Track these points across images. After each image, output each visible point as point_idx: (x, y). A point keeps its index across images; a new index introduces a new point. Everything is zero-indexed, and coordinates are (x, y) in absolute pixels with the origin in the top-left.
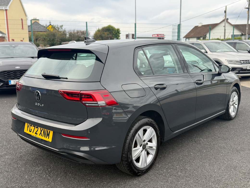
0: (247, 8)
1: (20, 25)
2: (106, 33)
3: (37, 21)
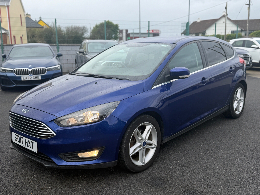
0: (248, 5)
1: (19, 23)
3: (29, 16)
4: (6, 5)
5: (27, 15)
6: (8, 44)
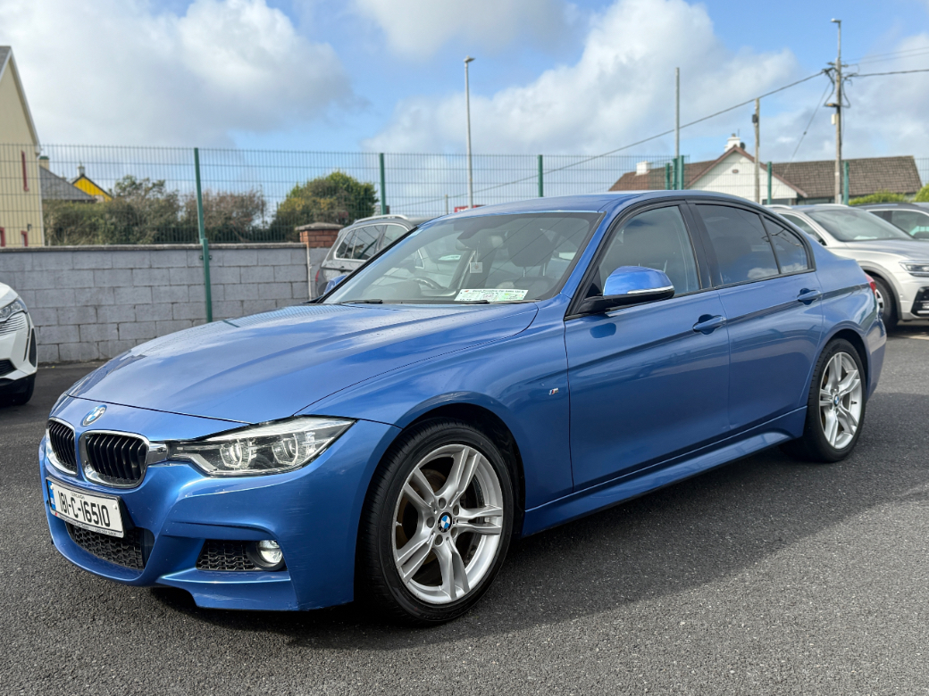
0: (834, 106)
1: (17, 180)
2: (322, 201)
3: (43, 164)
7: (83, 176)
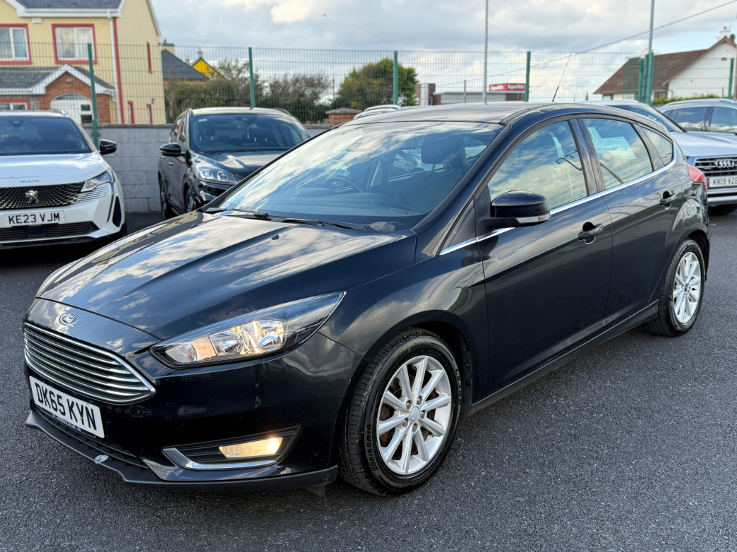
1: (145, 60)
2: (375, 82)
3: (169, 49)
4: (108, 15)
5: (165, 44)
6: (113, 123)
7: (201, 59)
